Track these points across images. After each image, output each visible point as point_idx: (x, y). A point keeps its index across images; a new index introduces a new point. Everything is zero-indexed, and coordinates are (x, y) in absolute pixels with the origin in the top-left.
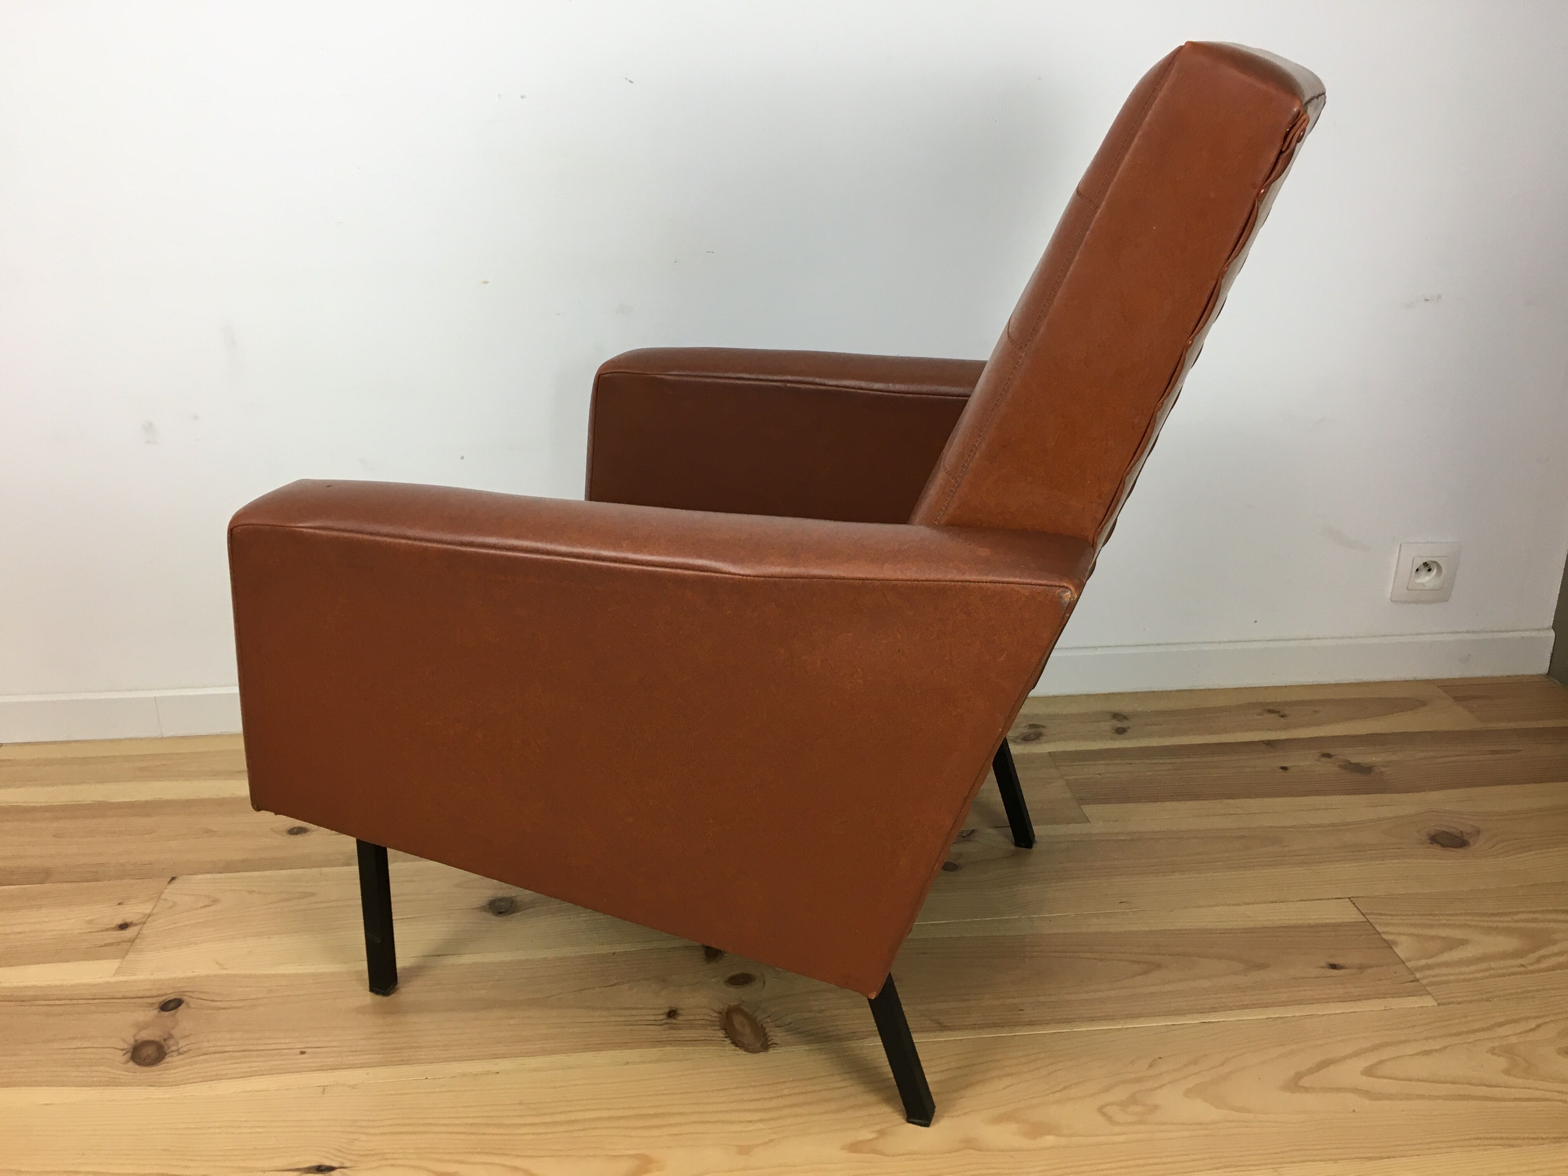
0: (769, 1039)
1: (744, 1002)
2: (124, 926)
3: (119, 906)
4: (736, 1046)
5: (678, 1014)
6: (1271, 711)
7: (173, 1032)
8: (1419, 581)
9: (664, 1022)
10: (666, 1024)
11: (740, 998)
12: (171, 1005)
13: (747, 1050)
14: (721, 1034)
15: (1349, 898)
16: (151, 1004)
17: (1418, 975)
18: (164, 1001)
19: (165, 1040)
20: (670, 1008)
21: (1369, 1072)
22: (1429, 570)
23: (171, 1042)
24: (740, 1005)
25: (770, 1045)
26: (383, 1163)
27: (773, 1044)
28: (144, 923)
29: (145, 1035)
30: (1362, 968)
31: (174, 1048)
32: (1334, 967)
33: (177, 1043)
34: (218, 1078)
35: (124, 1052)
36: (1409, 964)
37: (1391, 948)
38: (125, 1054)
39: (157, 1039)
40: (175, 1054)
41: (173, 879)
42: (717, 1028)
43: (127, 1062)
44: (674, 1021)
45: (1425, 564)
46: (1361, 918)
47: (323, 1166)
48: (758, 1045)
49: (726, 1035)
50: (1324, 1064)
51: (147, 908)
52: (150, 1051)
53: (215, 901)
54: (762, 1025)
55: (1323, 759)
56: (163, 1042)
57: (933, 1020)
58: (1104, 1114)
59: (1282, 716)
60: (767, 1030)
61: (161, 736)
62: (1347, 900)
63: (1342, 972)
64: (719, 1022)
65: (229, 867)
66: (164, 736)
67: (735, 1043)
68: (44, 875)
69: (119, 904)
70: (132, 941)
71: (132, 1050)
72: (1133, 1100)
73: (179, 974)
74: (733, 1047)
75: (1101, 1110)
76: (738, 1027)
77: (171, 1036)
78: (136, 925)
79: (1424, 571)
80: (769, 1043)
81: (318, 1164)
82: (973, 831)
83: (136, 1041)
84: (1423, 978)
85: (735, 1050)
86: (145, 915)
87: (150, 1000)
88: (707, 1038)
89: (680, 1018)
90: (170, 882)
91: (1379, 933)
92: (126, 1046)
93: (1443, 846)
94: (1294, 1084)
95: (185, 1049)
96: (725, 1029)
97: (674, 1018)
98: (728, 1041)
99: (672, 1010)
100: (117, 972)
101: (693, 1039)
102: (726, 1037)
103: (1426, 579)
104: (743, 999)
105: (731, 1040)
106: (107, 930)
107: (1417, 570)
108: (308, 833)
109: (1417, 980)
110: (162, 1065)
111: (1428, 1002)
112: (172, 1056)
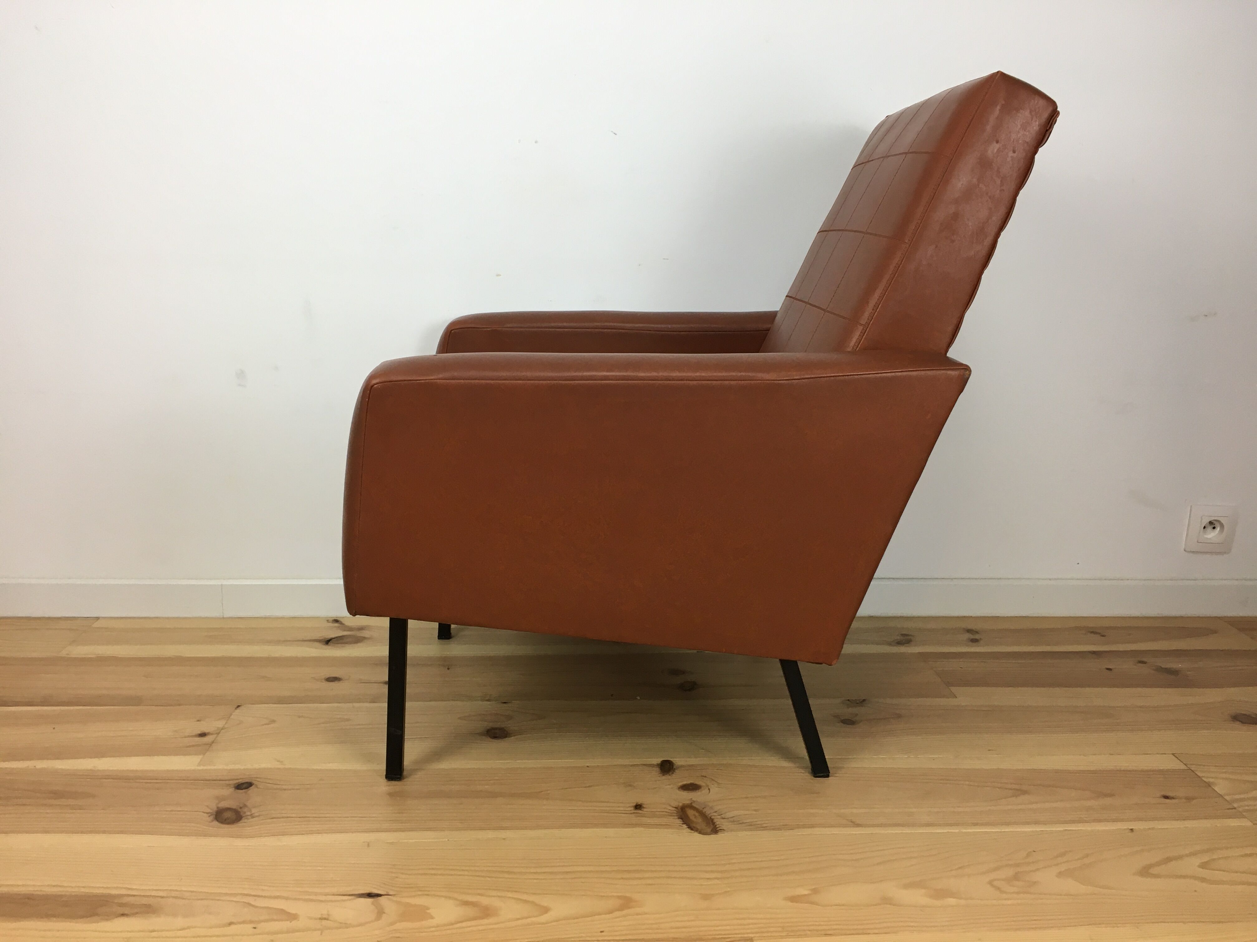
0: (717, 826)
1: (694, 802)
2: (203, 735)
3: (198, 722)
4: (692, 829)
5: (643, 807)
6: (1092, 632)
7: (248, 804)
8: (1206, 536)
9: (632, 812)
10: (634, 813)
11: (692, 799)
12: (244, 786)
13: (700, 833)
14: (679, 821)
15: (1173, 754)
16: (229, 785)
17: (1235, 805)
18: (239, 782)
19: (241, 808)
20: (637, 803)
21: (1203, 866)
22: (1214, 528)
23: (245, 810)
24: (692, 803)
25: (718, 830)
26: (420, 893)
27: (721, 830)
28: (218, 734)
29: (224, 804)
30: (1189, 799)
31: (249, 813)
32: (1166, 797)
33: (250, 811)
34: (284, 834)
35: (210, 814)
36: (1227, 798)
37: (1210, 786)
38: (209, 816)
39: (234, 807)
40: (249, 817)
41: (239, 706)
42: (676, 817)
43: (212, 821)
44: (640, 812)
45: (1211, 523)
46: (1184, 767)
47: (373, 893)
48: (709, 830)
49: (683, 823)
50: (1169, 860)
51: (220, 724)
52: (227, 815)
53: (273, 721)
54: (710, 817)
55: (1140, 664)
56: (239, 810)
57: (847, 820)
58: (992, 885)
59: (1103, 636)
60: (715, 821)
61: (222, 617)
62: (1171, 755)
63: (1173, 801)
64: (676, 813)
65: (281, 700)
66: (225, 617)
67: (691, 828)
68: (136, 701)
69: (198, 721)
70: (211, 744)
71: (215, 813)
72: (1016, 877)
73: (249, 766)
74: (689, 830)
75: (991, 883)
76: (692, 818)
77: (245, 806)
78: (212, 734)
79: (1210, 529)
80: (718, 829)
81: (368, 892)
82: (864, 700)
83: (218, 808)
84: (1239, 807)
85: (691, 832)
86: (218, 728)
87: (227, 782)
88: (668, 824)
89: (645, 810)
90: (236, 709)
91: (1199, 777)
92: (209, 811)
93: (1242, 722)
94: (1145, 872)
95: (257, 814)
96: (682, 819)
97: (640, 810)
98: (685, 826)
99: (638, 804)
100: (199, 765)
101: (656, 824)
102: (682, 824)
103: (1212, 535)
104: (693, 799)
105: (687, 825)
106: (189, 736)
107: (1204, 528)
108: (341, 681)
109: (1235, 808)
110: (240, 824)
111: (1246, 823)
112: (248, 819)
